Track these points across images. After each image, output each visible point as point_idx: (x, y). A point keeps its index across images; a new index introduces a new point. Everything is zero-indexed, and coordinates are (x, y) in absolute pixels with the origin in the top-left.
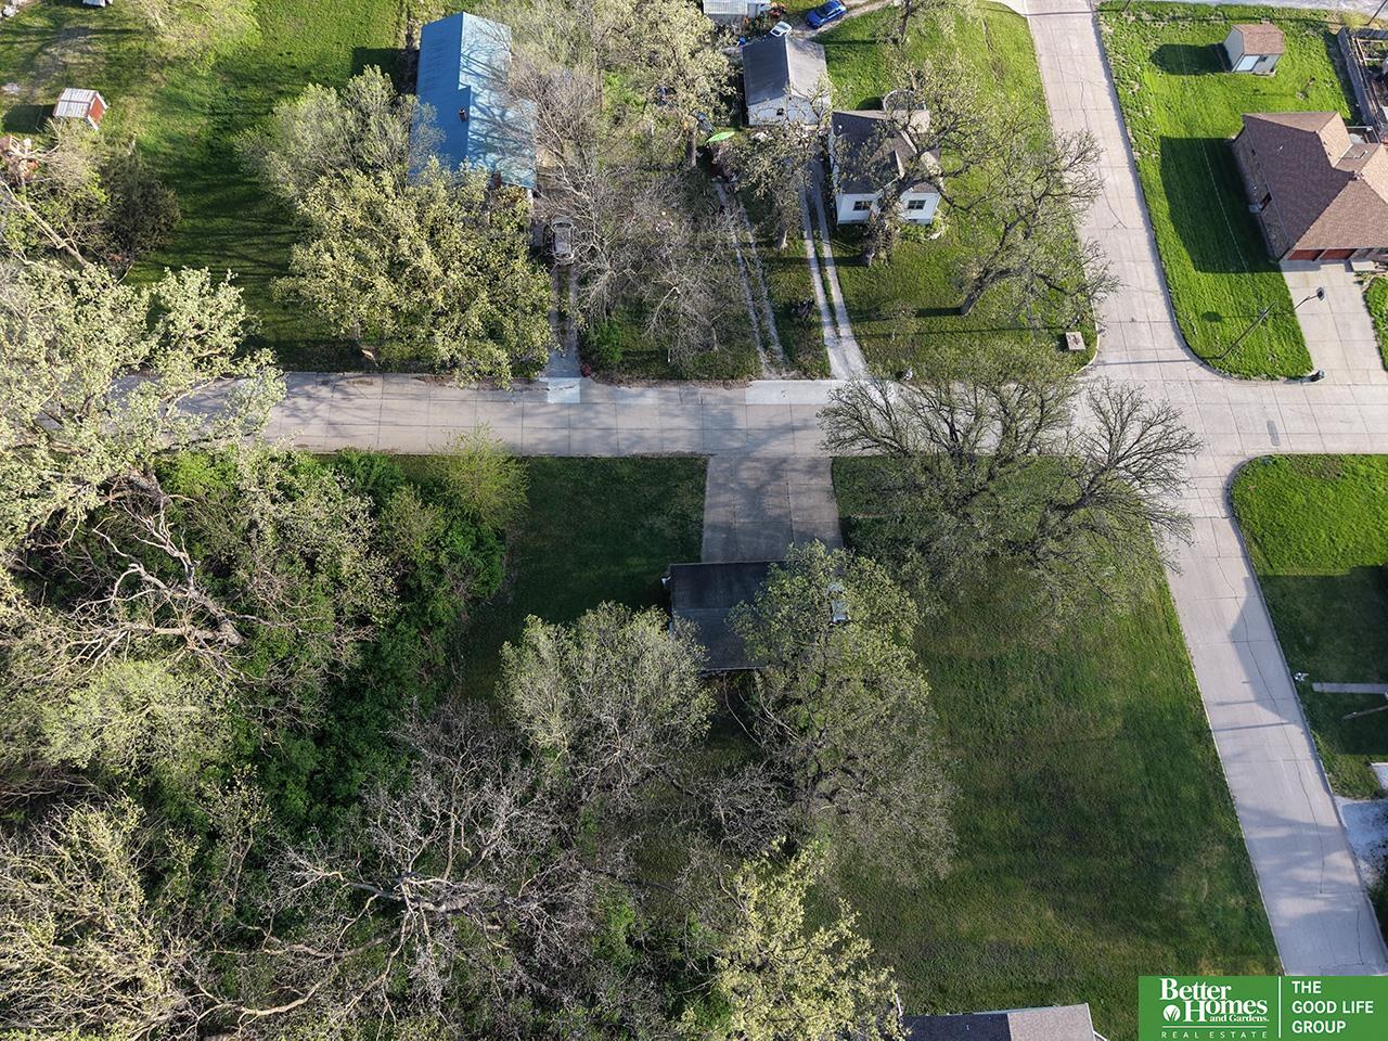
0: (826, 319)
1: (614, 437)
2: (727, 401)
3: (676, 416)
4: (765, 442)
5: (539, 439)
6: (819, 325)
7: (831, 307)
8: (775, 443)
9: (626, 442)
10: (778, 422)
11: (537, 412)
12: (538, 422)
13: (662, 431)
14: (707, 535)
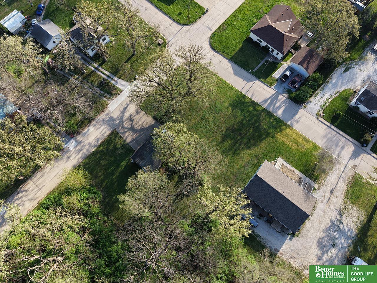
0: (110, 80)
1: (92, 143)
2: (107, 114)
3: (100, 127)
4: (123, 116)
5: (78, 159)
6: (109, 82)
7: (108, 76)
8: (125, 114)
9: (96, 142)
10: (122, 109)
11: (71, 154)
12: (74, 156)
13: (101, 133)
14: (131, 145)
